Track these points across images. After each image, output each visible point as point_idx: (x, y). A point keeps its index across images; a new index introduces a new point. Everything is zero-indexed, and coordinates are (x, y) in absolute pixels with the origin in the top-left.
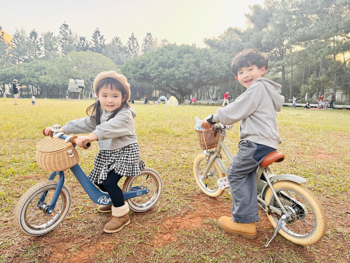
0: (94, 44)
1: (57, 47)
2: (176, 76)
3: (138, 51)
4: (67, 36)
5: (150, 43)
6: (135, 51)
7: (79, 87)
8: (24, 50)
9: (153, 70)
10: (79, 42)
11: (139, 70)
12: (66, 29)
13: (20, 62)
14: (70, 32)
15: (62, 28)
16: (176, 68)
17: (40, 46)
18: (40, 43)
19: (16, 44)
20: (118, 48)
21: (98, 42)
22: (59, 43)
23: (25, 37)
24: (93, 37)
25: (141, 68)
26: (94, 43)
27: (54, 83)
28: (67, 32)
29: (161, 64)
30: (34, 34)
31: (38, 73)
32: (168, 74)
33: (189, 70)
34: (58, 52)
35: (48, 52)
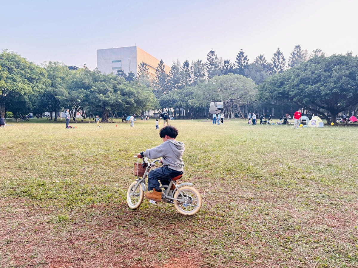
0: (238, 66)
1: (204, 73)
2: (321, 92)
3: (283, 67)
4: (213, 62)
5: (299, 56)
6: (281, 67)
7: (218, 109)
8: (178, 79)
9: (293, 88)
10: (223, 65)
11: (277, 89)
12: (212, 55)
13: (176, 89)
14: (216, 57)
15: (209, 55)
16: (322, 83)
17: (190, 74)
18: (191, 71)
19: (173, 74)
20: (261, 66)
21: (242, 63)
22: (206, 69)
23: (180, 68)
24: (237, 59)
25: (280, 86)
26: (238, 64)
27: (199, 106)
28: (213, 58)
29: (302, 81)
30: (186, 64)
31: (187, 98)
32: (310, 91)
33: (339, 84)
34: (204, 77)
35: (196, 78)
